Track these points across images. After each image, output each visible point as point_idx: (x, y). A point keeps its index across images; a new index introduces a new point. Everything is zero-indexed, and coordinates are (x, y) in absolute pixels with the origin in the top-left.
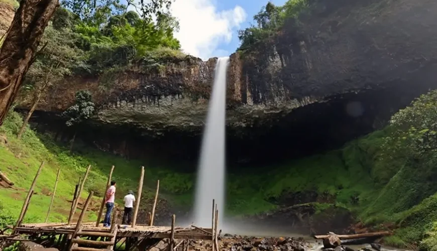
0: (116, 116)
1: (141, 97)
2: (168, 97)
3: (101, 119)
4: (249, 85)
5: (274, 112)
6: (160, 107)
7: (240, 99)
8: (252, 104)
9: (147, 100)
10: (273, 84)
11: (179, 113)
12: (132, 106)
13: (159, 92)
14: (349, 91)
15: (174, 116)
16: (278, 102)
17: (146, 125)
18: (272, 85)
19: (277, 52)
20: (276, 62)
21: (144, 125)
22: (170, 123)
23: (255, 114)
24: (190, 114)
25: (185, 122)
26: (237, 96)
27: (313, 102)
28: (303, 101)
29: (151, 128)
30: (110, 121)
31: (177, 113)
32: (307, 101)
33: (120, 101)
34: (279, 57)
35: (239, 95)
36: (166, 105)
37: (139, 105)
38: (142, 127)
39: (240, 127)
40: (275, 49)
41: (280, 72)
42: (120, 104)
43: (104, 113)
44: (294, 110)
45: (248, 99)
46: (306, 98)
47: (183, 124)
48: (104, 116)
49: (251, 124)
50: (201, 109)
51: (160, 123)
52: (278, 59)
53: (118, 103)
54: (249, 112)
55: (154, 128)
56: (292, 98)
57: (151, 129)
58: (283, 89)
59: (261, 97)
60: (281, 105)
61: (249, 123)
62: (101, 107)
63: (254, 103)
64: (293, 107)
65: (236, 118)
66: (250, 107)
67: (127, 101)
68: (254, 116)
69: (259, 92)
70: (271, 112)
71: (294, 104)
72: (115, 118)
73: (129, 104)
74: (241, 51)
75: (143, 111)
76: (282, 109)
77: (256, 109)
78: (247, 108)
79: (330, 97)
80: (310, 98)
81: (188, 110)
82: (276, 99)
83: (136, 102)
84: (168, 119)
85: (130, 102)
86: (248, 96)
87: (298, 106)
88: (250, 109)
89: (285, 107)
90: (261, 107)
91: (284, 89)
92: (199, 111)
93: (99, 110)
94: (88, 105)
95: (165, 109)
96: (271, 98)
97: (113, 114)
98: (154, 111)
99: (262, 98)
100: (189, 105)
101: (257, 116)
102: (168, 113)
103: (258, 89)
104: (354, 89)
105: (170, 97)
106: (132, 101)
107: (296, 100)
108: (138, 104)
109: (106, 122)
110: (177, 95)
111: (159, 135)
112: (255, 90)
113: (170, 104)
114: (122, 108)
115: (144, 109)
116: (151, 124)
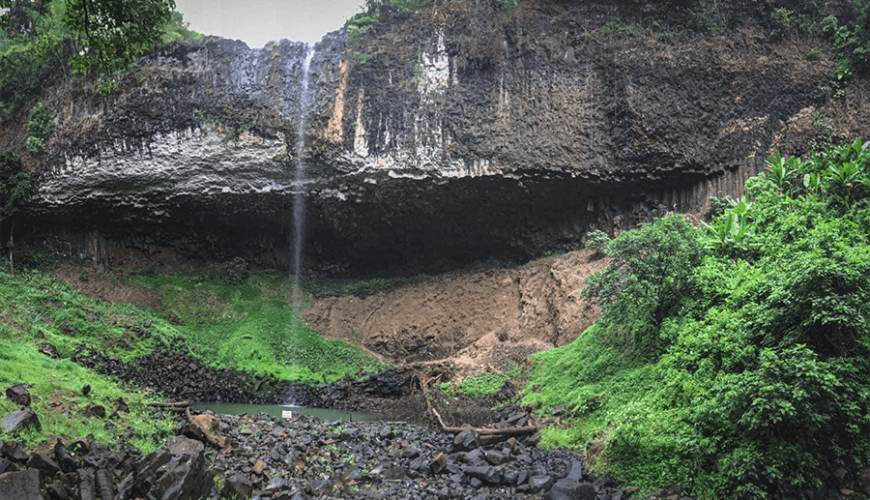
0: (69, 189)
1: (110, 143)
2: (170, 135)
3: (46, 200)
4: (363, 111)
5: (410, 176)
6: (155, 158)
7: (338, 138)
8: (364, 152)
9: (125, 148)
10: (420, 117)
11: (197, 167)
12: (96, 164)
13: (147, 126)
14: (563, 168)
15: (186, 176)
16: (425, 158)
17: (131, 199)
18: (417, 119)
19: (443, 48)
20: (438, 70)
21: (127, 199)
22: (180, 190)
23: (369, 175)
24: (221, 169)
25: (212, 187)
26: (333, 133)
27: (493, 173)
28: (476, 167)
29: (142, 202)
30: (62, 200)
31: (193, 168)
32: (483, 168)
33: (71, 159)
34: (446, 59)
35: (338, 132)
36: (166, 153)
37: (110, 161)
38: (123, 203)
39: (334, 199)
40: (441, 39)
41: (441, 92)
42: (72, 166)
43: (49, 188)
44: (453, 180)
45: (356, 140)
46: (482, 163)
47: (207, 190)
48: (50, 192)
49: (356, 196)
50: (246, 158)
51: (159, 192)
52: (443, 62)
53: (68, 163)
54: (357, 170)
55: (147, 202)
56: (456, 156)
57: (141, 206)
58: (440, 132)
59: (387, 141)
60: (428, 165)
61: (353, 193)
62: (40, 178)
63: (369, 152)
64: (451, 174)
65: (325, 181)
66: (360, 160)
67: (83, 157)
68: (366, 180)
69: (384, 130)
70: (405, 175)
71: (458, 171)
72: (69, 193)
73: (89, 161)
74: (355, 27)
75: (119, 173)
76: (428, 173)
77: (374, 166)
78: (353, 161)
79: (527, 171)
80: (490, 163)
81: (216, 159)
82: (420, 150)
83: (103, 154)
84: (175, 182)
85: (89, 157)
86: (357, 134)
87: (463, 176)
88: (361, 165)
89: (435, 171)
90: (384, 162)
91: (443, 132)
92: (241, 163)
93: (38, 183)
94: (20, 179)
95: (166, 162)
96: (411, 145)
97: (64, 187)
98: (143, 170)
99: (390, 143)
100: (218, 149)
101: (374, 182)
102: (173, 170)
103: (383, 121)
104: (571, 168)
105: (172, 136)
106: (94, 154)
107: (461, 163)
108: (107, 159)
109: (56, 203)
110: (190, 129)
111: (159, 216)
112: (375, 124)
113: (175, 150)
114: (77, 172)
115: (120, 167)
116: (140, 196)
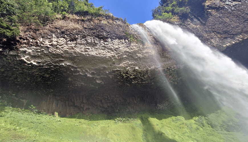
0: (48, 56)
1: (85, 37)
3: (23, 58)
6: (107, 49)
11: (126, 56)
12: (74, 45)
13: (105, 35)
15: (121, 60)
17: (86, 71)
21: (84, 70)
24: (136, 58)
25: (131, 66)
29: (93, 74)
30: (37, 62)
31: (124, 56)
33: (57, 38)
36: (112, 48)
37: (82, 46)
38: (81, 73)
43: (30, 51)
47: (128, 68)
48: (29, 54)
51: (104, 68)
53: (54, 39)
55: (95, 74)
57: (91, 76)
67: (66, 39)
72: (48, 59)
73: (69, 42)
75: (86, 53)
83: (79, 41)
84: (114, 63)
85: (70, 41)
95: (112, 52)
97: (44, 54)
98: (99, 54)
102: (114, 56)
105: (116, 41)
106: (74, 40)
108: (81, 44)
109: (31, 64)
110: (123, 40)
113: (117, 47)
114: (60, 47)
115: (88, 50)
116: (92, 69)
